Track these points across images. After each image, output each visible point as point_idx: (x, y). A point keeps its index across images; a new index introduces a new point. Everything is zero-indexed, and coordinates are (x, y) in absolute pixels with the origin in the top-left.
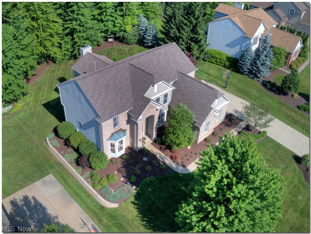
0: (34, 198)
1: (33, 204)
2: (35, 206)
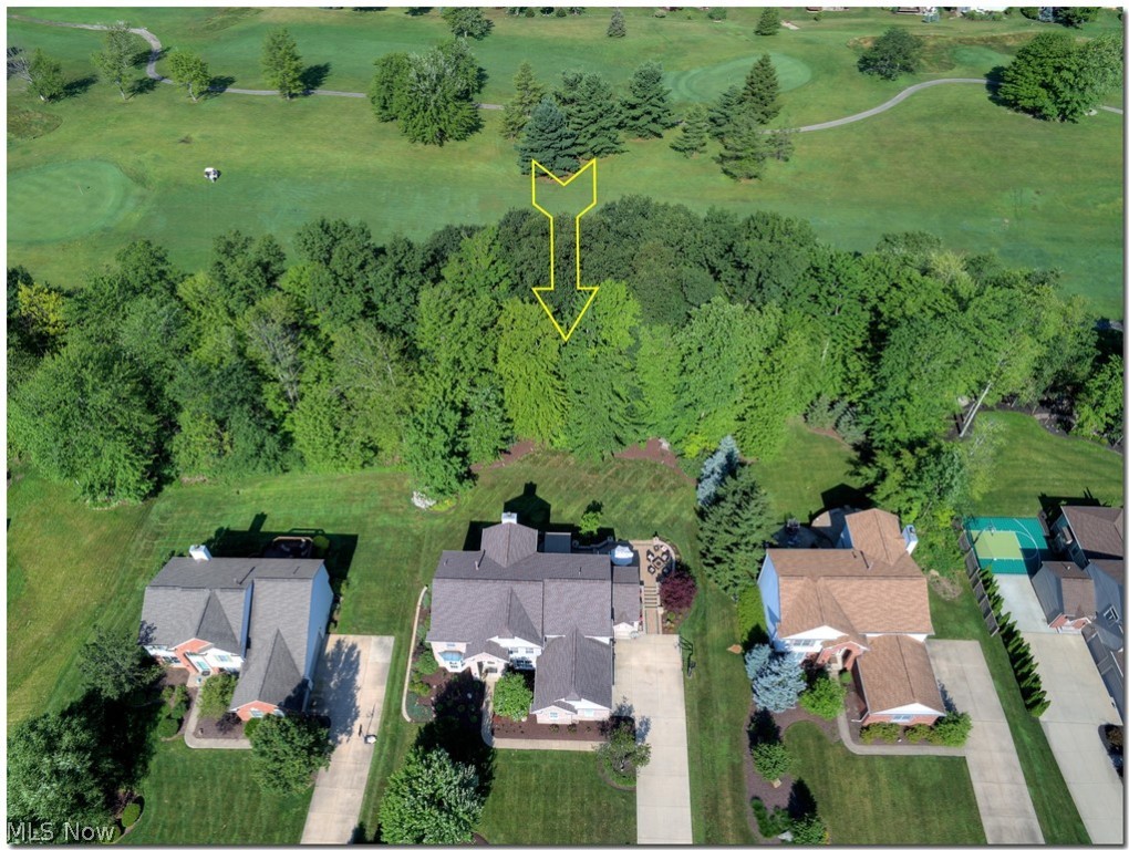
0: (359, 653)
1: (353, 659)
2: (353, 663)
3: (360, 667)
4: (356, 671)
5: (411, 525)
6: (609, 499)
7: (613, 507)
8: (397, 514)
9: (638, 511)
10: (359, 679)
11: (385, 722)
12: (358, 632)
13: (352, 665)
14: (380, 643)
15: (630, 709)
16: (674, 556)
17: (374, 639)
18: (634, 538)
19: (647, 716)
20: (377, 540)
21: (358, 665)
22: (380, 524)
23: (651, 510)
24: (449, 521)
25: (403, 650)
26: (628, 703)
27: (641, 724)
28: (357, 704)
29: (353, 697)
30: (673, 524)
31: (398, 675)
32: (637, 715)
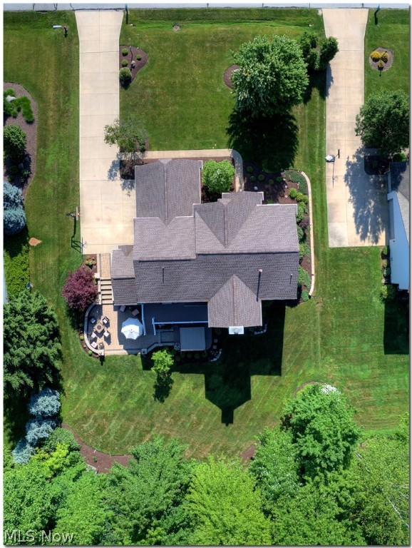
1: (362, 227)
2: (361, 223)
3: (353, 219)
4: (356, 215)
5: (336, 367)
6: (149, 403)
7: (144, 395)
8: (352, 379)
9: (119, 390)
10: (351, 209)
11: (322, 172)
12: (361, 249)
13: (360, 220)
14: (340, 241)
15: (124, 187)
16: (85, 336)
17: (346, 244)
18: (122, 357)
19: (111, 182)
20: (366, 347)
21: (356, 222)
22: (366, 366)
23: (107, 391)
24: (301, 372)
25: (319, 235)
26: (126, 191)
27: (115, 175)
28: (348, 187)
29: (353, 193)
30: (86, 374)
31: (319, 212)
32: (119, 182)
